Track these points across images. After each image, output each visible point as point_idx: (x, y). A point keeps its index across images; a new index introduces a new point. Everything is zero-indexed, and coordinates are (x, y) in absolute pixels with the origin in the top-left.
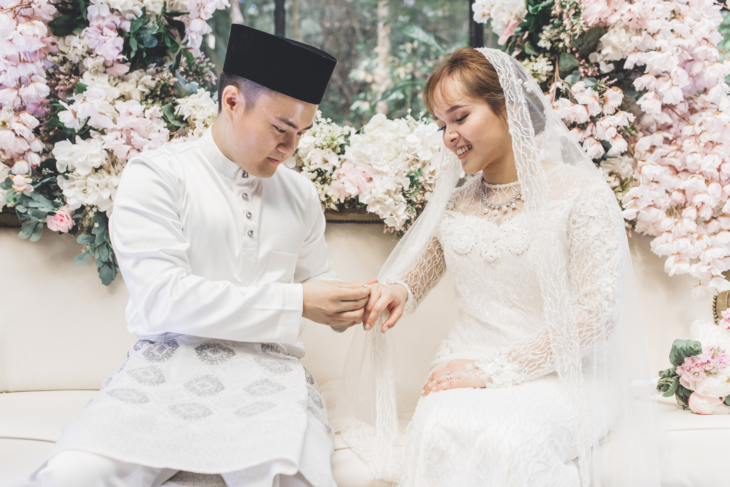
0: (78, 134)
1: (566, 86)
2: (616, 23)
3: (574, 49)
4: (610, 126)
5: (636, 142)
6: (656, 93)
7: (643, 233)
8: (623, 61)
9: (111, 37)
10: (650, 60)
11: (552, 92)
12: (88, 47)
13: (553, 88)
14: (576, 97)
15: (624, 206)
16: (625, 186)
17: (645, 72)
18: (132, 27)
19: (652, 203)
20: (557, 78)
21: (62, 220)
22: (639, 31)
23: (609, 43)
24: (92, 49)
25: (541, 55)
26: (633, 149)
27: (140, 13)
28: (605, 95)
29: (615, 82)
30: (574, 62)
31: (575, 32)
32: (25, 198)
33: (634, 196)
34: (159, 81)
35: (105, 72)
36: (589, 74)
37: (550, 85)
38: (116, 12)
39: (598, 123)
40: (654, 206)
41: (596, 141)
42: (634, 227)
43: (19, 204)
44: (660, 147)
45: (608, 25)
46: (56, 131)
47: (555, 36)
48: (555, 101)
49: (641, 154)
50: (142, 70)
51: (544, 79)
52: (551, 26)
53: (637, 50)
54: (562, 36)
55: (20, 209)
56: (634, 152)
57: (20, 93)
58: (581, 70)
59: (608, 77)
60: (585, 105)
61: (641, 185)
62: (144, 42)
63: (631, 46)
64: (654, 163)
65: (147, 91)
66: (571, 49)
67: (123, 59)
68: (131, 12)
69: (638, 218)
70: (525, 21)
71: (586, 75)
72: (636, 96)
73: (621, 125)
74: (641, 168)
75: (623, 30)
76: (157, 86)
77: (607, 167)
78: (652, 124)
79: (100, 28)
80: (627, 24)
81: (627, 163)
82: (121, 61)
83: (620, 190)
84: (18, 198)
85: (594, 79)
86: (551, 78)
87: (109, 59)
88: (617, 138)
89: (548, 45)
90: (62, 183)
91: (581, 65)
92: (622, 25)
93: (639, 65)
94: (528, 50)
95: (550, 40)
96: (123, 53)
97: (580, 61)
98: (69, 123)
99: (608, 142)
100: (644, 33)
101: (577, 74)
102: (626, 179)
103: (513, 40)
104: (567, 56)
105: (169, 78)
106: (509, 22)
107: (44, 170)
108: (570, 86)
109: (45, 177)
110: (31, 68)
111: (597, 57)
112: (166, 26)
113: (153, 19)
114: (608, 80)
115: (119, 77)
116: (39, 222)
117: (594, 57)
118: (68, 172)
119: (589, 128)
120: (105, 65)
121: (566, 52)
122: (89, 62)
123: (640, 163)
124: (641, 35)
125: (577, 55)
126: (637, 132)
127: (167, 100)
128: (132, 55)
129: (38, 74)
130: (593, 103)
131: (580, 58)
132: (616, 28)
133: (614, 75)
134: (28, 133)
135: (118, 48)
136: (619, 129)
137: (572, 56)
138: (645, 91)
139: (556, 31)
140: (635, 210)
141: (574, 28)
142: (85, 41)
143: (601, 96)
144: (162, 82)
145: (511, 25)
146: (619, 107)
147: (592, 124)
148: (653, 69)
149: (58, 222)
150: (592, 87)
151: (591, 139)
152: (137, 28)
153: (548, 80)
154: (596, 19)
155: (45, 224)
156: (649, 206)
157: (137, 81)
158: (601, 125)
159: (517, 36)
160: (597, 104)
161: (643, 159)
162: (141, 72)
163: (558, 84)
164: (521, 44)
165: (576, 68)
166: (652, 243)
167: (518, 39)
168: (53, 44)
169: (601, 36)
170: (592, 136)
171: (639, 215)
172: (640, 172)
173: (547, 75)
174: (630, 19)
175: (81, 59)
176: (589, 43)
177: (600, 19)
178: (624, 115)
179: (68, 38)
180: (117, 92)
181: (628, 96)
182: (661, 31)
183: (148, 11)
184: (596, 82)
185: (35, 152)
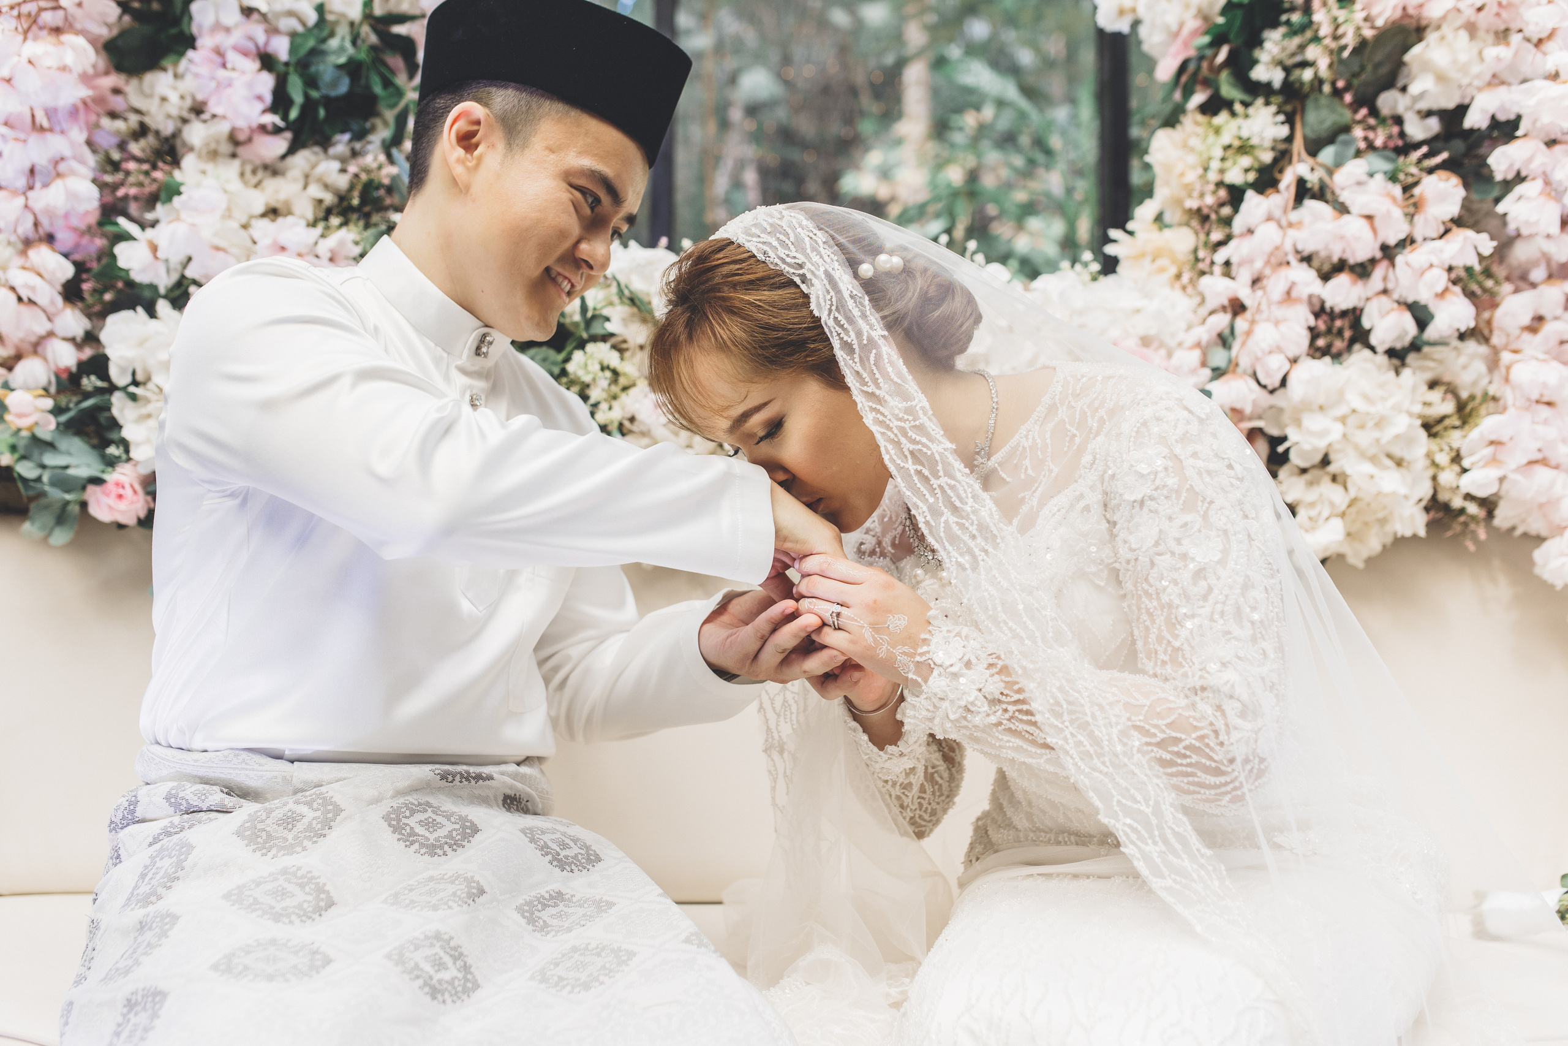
0: (165, 297)
1: (1320, 173)
2: (1444, 18)
3: (1340, 84)
4: (1431, 266)
5: (1494, 306)
6: (1547, 183)
7: (1513, 529)
8: (1462, 110)
9: (243, 72)
10: (1532, 102)
11: (1288, 187)
12: (194, 99)
13: (1288, 179)
14: (1344, 197)
15: (1466, 463)
16: (1470, 414)
17: (1519, 133)
18: (293, 50)
19: (1539, 456)
20: (1299, 154)
21: (120, 496)
22: (1503, 35)
23: (1427, 66)
24: (204, 103)
25: (1260, 101)
26: (1489, 323)
27: (312, 17)
28: (1417, 191)
29: (1444, 162)
30: (1341, 115)
31: (1343, 42)
32: (38, 444)
33: (1493, 437)
34: (356, 176)
35: (234, 156)
36: (1379, 142)
37: (1281, 171)
38: (255, 16)
39: (1399, 259)
40: (1544, 462)
41: (1395, 305)
42: (1490, 515)
43: (23, 457)
44: (1556, 318)
45: (1424, 23)
46: (119, 292)
47: (1293, 55)
48: (1295, 208)
49: (1508, 335)
50: (317, 149)
51: (1267, 157)
52: (1282, 30)
53: (1496, 81)
54: (1312, 52)
55: (27, 470)
56: (1491, 331)
57: (31, 203)
58: (1358, 132)
59: (1424, 149)
60: (1369, 218)
61: (1511, 411)
62: (321, 84)
63: (1481, 71)
64: (1542, 356)
65: (329, 198)
66: (1333, 83)
67: (274, 125)
68: (291, 14)
69: (1502, 493)
70: (1221, 20)
71: (1371, 147)
72: (1496, 193)
73: (1459, 262)
74: (1508, 368)
75: (1463, 35)
76: (352, 187)
77: (1423, 369)
78: (1535, 264)
79: (219, 52)
80: (1473, 19)
81: (1473, 357)
82: (270, 127)
83: (1457, 423)
84: (22, 444)
85: (1392, 155)
86: (1283, 157)
87: (241, 124)
88: (1448, 296)
89: (1277, 77)
90: (122, 410)
91: (1359, 122)
92: (1460, 21)
93: (1502, 117)
94: (1228, 90)
95: (1280, 63)
96: (273, 109)
97: (1355, 111)
98: (143, 271)
99: (1425, 307)
100: (1515, 39)
101: (1347, 144)
102: (1472, 397)
103: (1192, 67)
104: (1323, 101)
105: (380, 167)
106: (1181, 25)
107: (85, 381)
108: (1330, 172)
109: (87, 395)
110: (57, 144)
111: (1396, 102)
112: (373, 48)
113: (343, 31)
114: (1426, 156)
115: (265, 167)
116: (67, 503)
117: (1388, 101)
118: (135, 383)
119: (1378, 272)
120: (234, 139)
121: (1320, 91)
122: (196, 134)
123: (1506, 357)
124: (1508, 44)
125: (1348, 98)
126: (1497, 283)
127: (376, 218)
128: (294, 114)
129: (75, 158)
130: (1389, 212)
131: (1355, 106)
132: (1446, 29)
133: (1439, 144)
134: (48, 295)
135: (260, 98)
136: (1453, 276)
137: (1336, 101)
138: (1520, 179)
139: (1296, 41)
140: (1494, 473)
141: (1340, 31)
142: (188, 85)
143: (1407, 195)
144: (364, 177)
145: (1185, 32)
146: (1452, 220)
147: (1384, 264)
148: (1538, 125)
149: (111, 501)
150: (1385, 173)
151: (1384, 299)
152: (303, 51)
153: (1276, 161)
154: (1395, 7)
155: (84, 505)
156: (1532, 463)
157: (307, 177)
158: (1407, 264)
159: (1201, 58)
160: (1397, 213)
161: (1514, 346)
162: (316, 153)
163: (1300, 168)
164: (1211, 76)
165: (1346, 129)
166: (1538, 555)
167: (1205, 65)
168: (117, 91)
169: (1406, 48)
170: (1385, 292)
171: (1505, 486)
172: (1507, 380)
173: (1273, 149)
174: (1479, 5)
175: (179, 124)
176: (1377, 66)
177: (1404, 9)
178: (1465, 239)
179: (149, 77)
180: (258, 201)
181: (1475, 197)
182: (1559, 34)
183: (331, 12)
184: (1393, 161)
185: (65, 339)
